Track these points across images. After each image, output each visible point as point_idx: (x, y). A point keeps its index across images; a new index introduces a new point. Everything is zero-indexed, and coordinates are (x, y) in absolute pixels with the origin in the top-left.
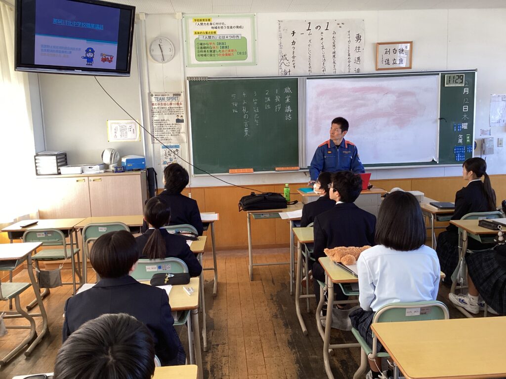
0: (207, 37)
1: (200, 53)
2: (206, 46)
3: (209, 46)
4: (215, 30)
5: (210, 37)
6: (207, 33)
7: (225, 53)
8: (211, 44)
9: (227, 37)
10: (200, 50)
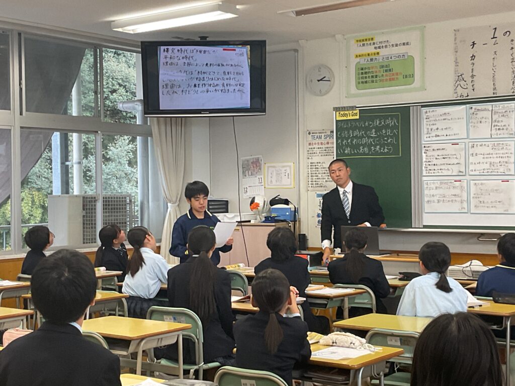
0: (369, 60)
1: (361, 80)
2: (367, 70)
3: (370, 71)
4: (378, 50)
5: (372, 60)
6: (369, 55)
7: (388, 78)
8: (372, 68)
9: (391, 58)
10: (361, 76)
